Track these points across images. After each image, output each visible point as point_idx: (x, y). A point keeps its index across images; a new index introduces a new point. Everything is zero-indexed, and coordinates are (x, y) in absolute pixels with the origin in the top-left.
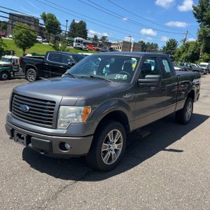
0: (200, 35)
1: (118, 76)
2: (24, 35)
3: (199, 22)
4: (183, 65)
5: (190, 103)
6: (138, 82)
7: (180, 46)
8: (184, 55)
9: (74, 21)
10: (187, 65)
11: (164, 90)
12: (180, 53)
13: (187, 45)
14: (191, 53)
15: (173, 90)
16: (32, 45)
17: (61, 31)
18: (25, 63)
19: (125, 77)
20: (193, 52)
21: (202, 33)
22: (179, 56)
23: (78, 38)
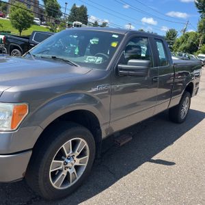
0: (200, 27)
1: (90, 59)
2: (20, 15)
3: (200, 12)
4: (182, 55)
5: (187, 98)
6: (117, 69)
7: (179, 36)
8: (183, 46)
9: (75, 5)
10: (185, 56)
11: (156, 82)
12: (179, 43)
13: (187, 36)
14: (189, 45)
15: (168, 82)
16: (29, 27)
17: (61, 15)
18: (9, 43)
19: (99, 60)
20: (192, 43)
21: (202, 24)
22: (178, 46)
23: (77, 22)
